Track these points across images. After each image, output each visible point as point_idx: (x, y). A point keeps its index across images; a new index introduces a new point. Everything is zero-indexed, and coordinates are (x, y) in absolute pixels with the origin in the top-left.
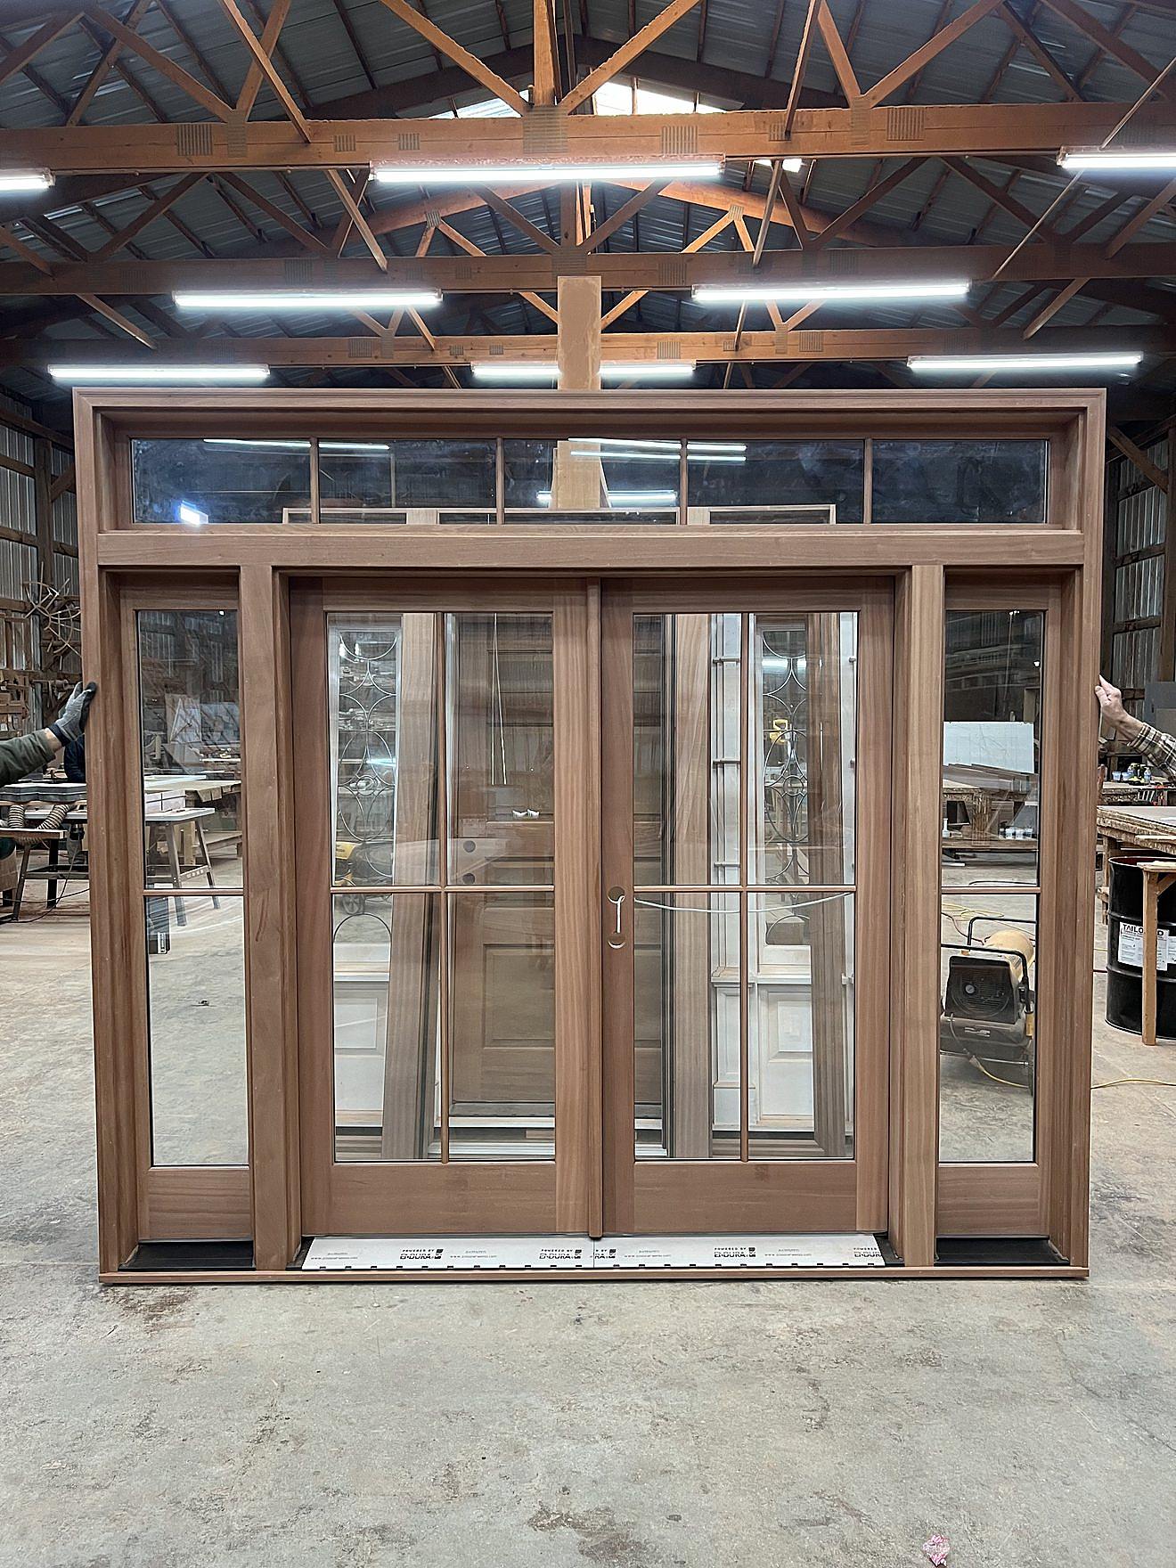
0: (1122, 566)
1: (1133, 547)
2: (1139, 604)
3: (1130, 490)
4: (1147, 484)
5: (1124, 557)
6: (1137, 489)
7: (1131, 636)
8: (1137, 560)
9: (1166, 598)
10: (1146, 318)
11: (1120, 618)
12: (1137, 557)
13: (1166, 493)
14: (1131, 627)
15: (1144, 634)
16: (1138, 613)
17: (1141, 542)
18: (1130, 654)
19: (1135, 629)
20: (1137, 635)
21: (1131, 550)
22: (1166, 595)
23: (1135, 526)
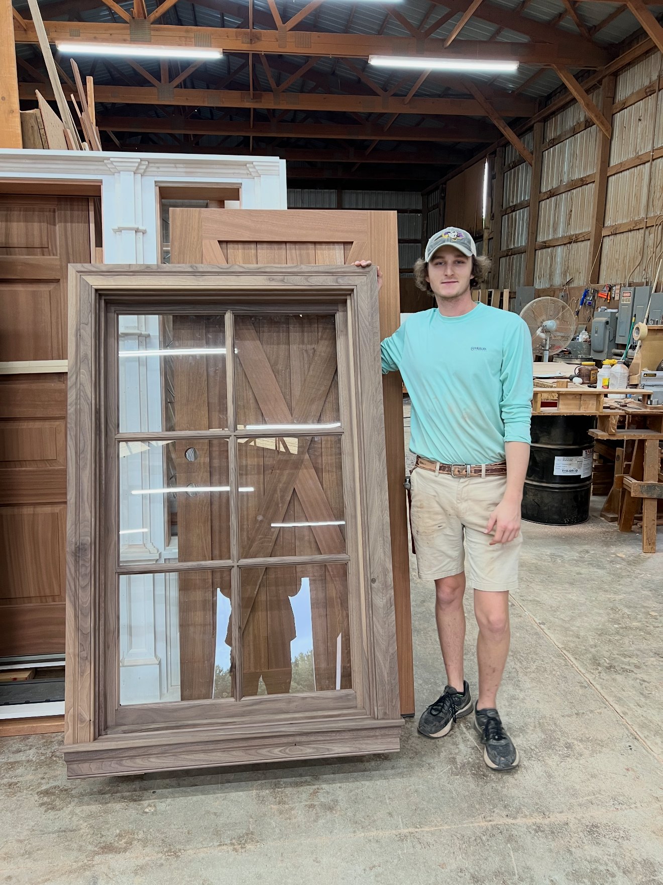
0: (506, 214)
1: (512, 202)
2: (514, 239)
3: (511, 165)
4: (521, 161)
5: (507, 209)
6: (515, 165)
7: (510, 258)
8: (514, 211)
9: (530, 234)
10: (524, 39)
11: (504, 248)
12: (514, 209)
13: (531, 166)
14: (510, 253)
15: (517, 258)
16: (514, 244)
17: (517, 200)
18: (509, 270)
19: (512, 255)
20: (513, 258)
21: (511, 204)
22: (530, 231)
23: (513, 191)
